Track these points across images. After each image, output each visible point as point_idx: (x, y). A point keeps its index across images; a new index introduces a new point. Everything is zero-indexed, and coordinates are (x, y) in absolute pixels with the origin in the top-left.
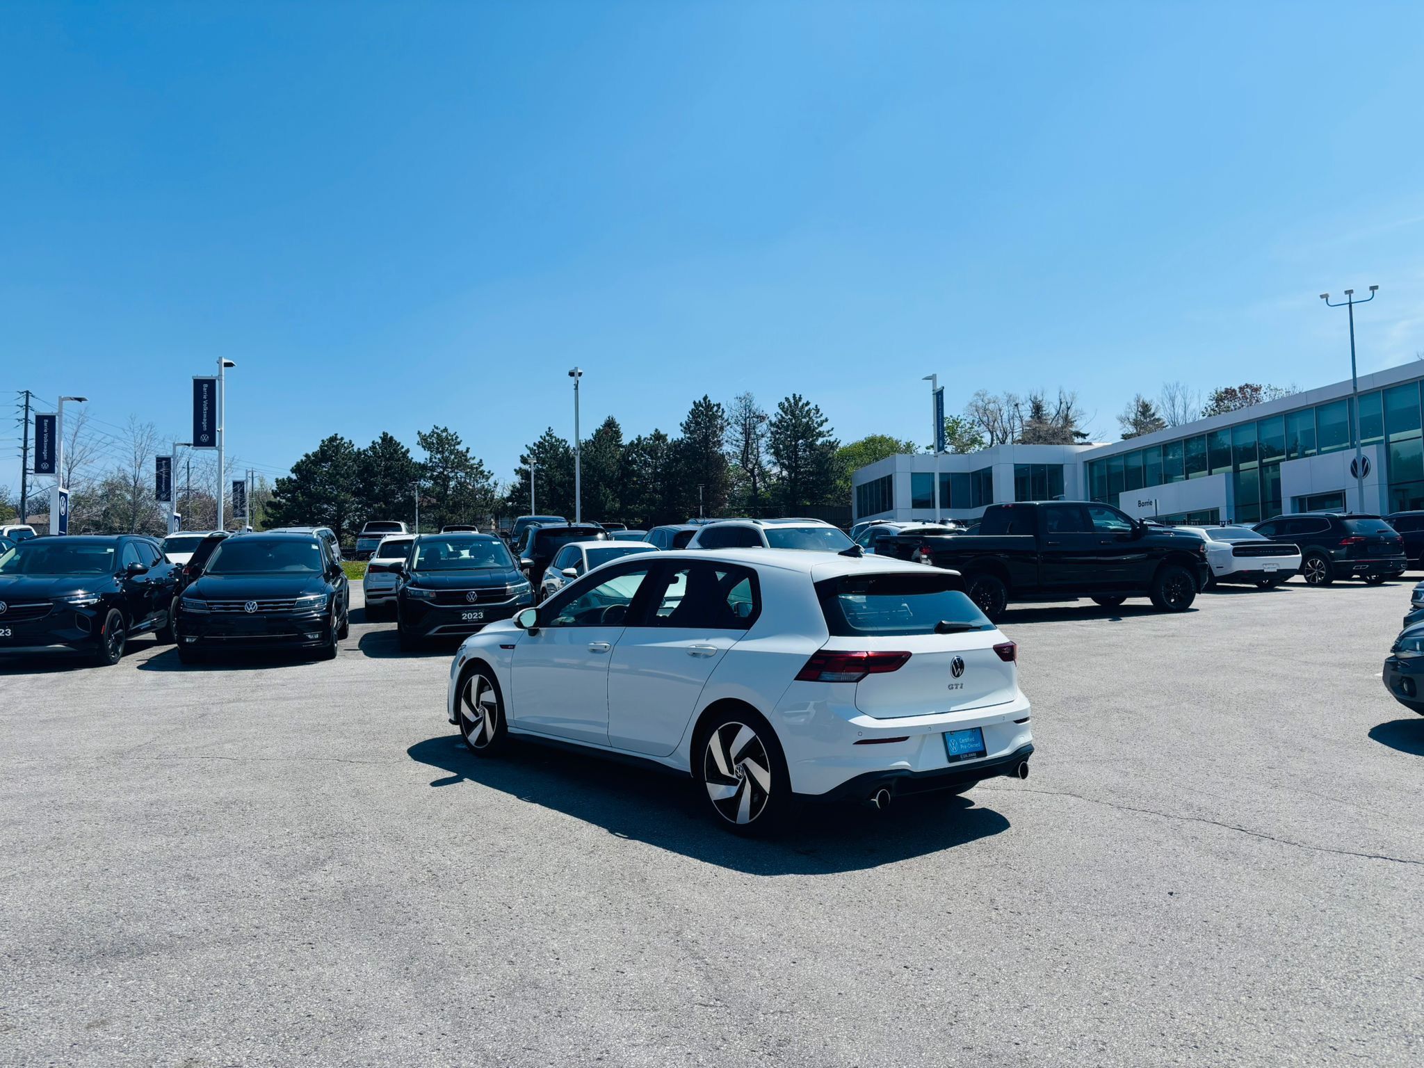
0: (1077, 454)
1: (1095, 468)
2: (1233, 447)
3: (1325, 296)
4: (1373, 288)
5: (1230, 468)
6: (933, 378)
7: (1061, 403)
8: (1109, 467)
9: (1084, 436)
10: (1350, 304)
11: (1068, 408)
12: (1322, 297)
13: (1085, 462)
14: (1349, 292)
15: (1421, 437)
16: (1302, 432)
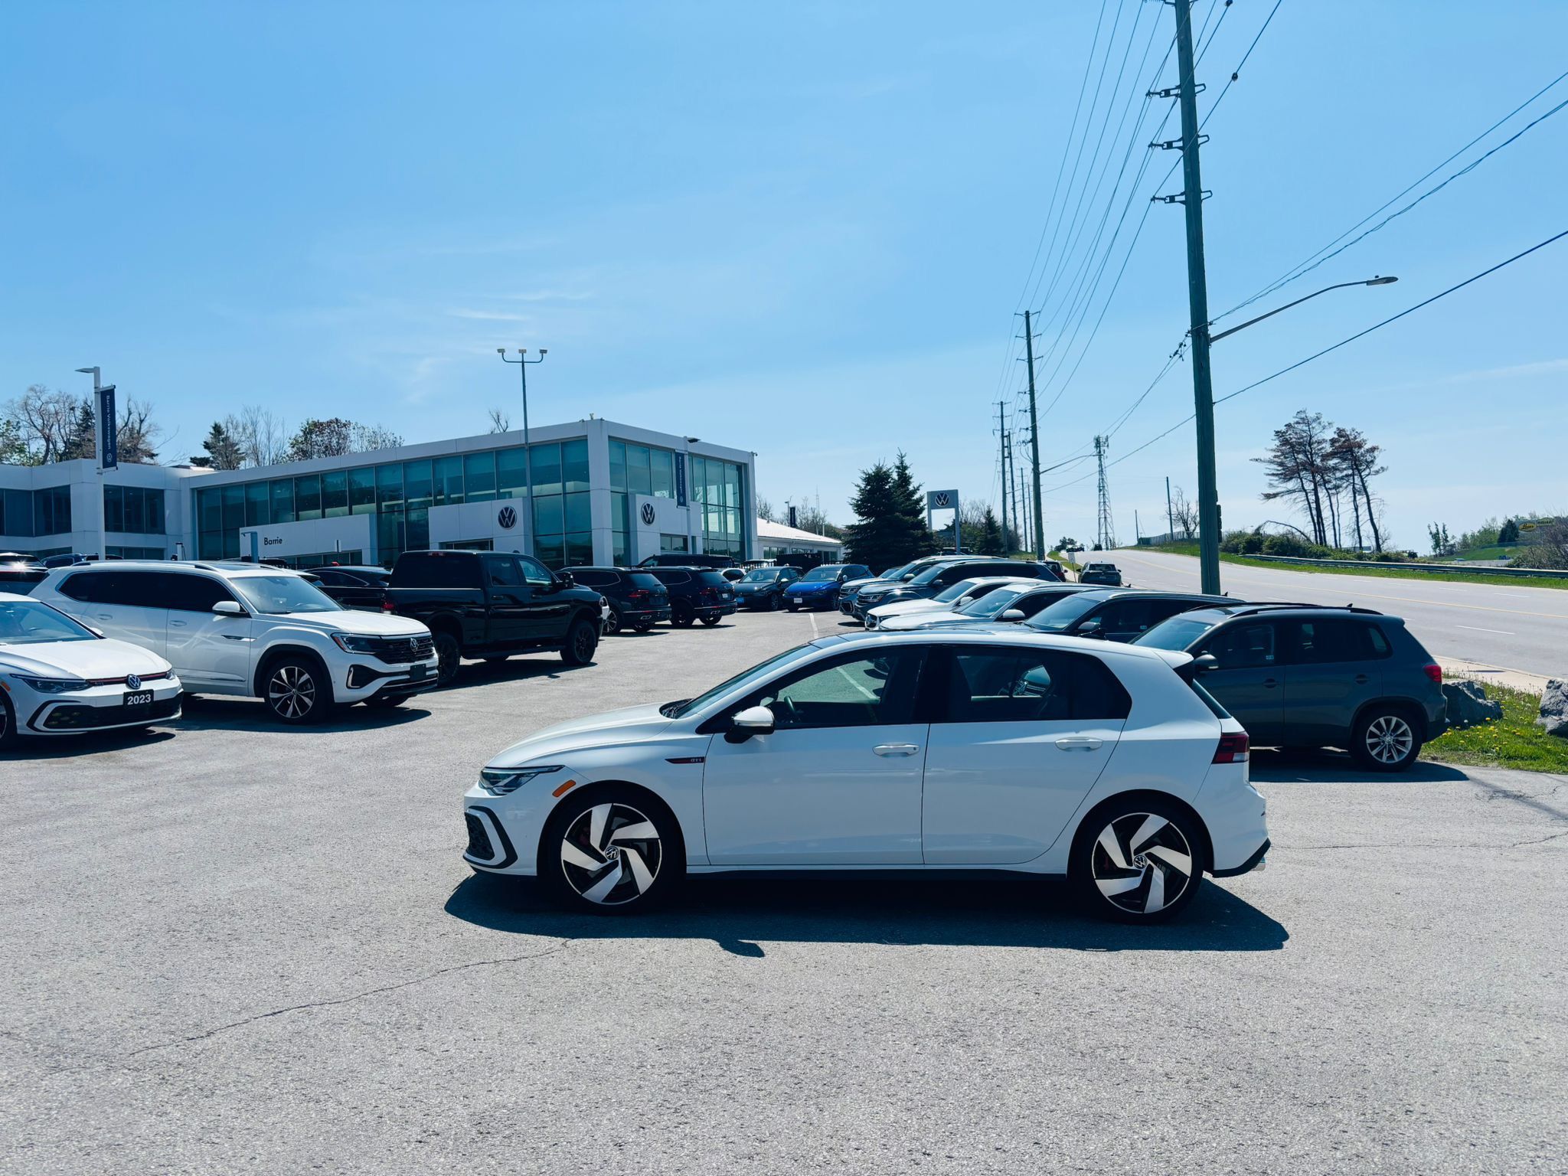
0: (181, 479)
1: (204, 497)
2: (378, 488)
3: (502, 351)
4: (543, 352)
5: (374, 506)
6: (96, 371)
7: (130, 413)
8: (224, 498)
9: (152, 456)
10: (523, 362)
11: (142, 421)
12: (499, 351)
13: (193, 490)
14: (523, 352)
15: (561, 494)
16: (450, 480)
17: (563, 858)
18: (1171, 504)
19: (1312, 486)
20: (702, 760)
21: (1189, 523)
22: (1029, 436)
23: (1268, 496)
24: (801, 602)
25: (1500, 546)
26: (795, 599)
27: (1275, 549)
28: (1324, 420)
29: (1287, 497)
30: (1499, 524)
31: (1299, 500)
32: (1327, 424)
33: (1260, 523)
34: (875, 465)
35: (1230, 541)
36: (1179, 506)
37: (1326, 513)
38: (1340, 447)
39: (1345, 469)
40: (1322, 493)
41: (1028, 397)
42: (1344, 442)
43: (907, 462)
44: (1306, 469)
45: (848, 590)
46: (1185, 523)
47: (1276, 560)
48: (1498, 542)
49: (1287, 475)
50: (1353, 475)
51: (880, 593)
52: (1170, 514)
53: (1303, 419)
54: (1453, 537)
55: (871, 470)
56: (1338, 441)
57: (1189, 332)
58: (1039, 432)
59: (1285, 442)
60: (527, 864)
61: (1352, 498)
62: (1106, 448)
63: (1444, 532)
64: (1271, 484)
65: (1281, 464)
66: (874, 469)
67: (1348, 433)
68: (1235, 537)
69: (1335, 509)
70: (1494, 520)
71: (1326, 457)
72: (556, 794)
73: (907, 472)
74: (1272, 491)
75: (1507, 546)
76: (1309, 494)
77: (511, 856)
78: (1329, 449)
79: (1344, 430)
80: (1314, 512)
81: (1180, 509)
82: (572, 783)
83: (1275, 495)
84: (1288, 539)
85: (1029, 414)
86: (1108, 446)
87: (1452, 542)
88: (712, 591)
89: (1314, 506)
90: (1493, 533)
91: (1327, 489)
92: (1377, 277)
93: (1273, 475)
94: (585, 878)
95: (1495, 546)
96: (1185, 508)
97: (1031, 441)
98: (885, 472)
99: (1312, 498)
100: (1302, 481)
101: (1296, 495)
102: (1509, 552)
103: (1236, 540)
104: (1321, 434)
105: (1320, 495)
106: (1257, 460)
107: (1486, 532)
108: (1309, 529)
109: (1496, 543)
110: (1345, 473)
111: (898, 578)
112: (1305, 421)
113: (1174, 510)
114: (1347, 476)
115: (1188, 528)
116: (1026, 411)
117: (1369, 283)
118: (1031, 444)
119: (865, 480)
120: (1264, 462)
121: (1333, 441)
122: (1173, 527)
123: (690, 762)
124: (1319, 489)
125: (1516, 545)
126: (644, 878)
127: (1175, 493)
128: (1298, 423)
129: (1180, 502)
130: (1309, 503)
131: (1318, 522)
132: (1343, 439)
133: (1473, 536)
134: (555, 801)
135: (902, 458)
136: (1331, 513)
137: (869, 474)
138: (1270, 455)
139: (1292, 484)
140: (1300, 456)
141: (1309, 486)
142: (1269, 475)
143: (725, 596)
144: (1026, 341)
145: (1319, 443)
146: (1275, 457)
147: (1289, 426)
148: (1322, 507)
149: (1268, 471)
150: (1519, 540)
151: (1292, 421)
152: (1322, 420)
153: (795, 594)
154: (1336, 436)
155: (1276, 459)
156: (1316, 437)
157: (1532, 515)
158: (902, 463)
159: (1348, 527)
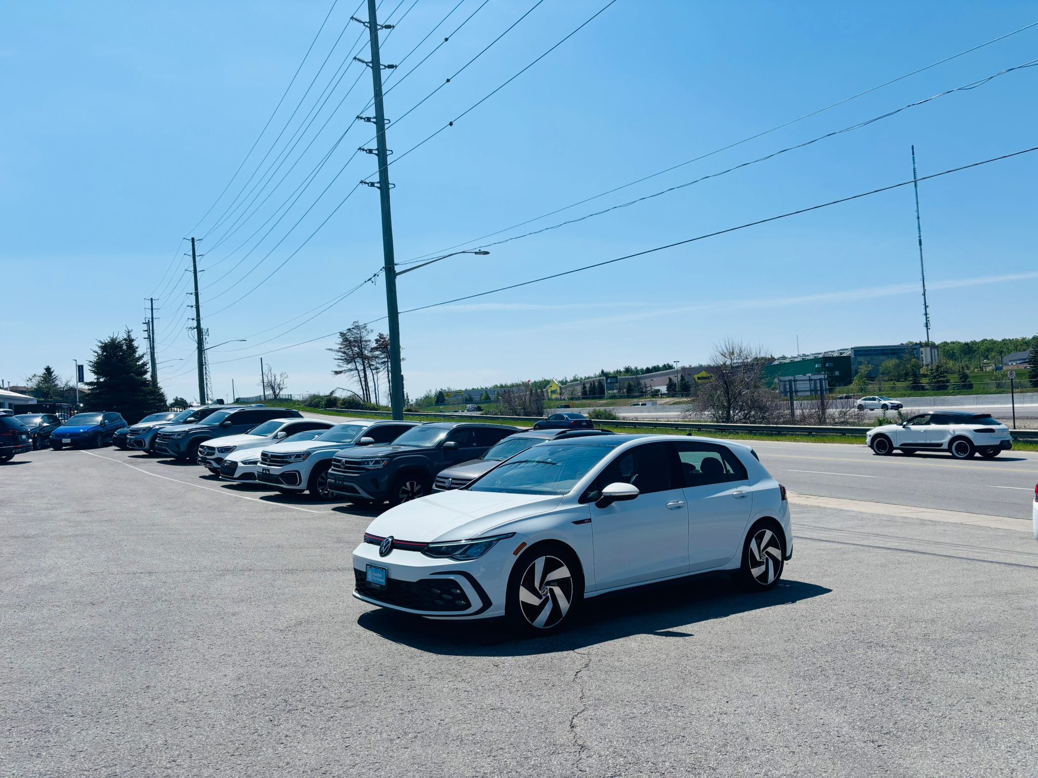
17: (521, 599)
18: (264, 376)
19: (362, 368)
20: (590, 520)
21: (275, 388)
22: (195, 324)
23: (337, 373)
24: (70, 442)
25: (436, 405)
26: (63, 440)
27: (346, 405)
28: (369, 327)
29: (348, 374)
30: (433, 393)
31: (355, 375)
32: (370, 330)
33: (333, 390)
34: (109, 337)
35: (313, 400)
36: (269, 377)
37: (371, 384)
38: (382, 344)
39: (383, 358)
40: (368, 372)
41: (193, 297)
42: (383, 342)
43: (133, 336)
44: (358, 357)
45: (140, 430)
46: (273, 388)
47: (347, 412)
48: (436, 403)
49: (350, 360)
50: (388, 362)
51: (184, 431)
52: (263, 383)
53: (356, 326)
54: (412, 400)
55: (107, 340)
56: (380, 341)
57: (383, 268)
58: (202, 322)
59: (346, 340)
60: (498, 608)
61: (387, 376)
62: (207, 336)
63: (407, 396)
64: (339, 365)
65: (344, 353)
66: (109, 340)
67: (385, 337)
68: (316, 398)
69: (376, 381)
70: (430, 391)
71: (373, 350)
72: (515, 553)
73: (133, 343)
74: (340, 369)
75: (441, 405)
76: (360, 372)
77: (487, 603)
78: (374, 345)
79: (383, 335)
80: (363, 383)
81: (270, 379)
82: (524, 544)
83: (340, 372)
84: (353, 399)
85: (194, 309)
86: (208, 335)
87: (411, 403)
88: (14, 433)
89: (363, 379)
90: (431, 398)
91: (371, 369)
92: (480, 250)
93: (339, 359)
94: (533, 611)
95: (433, 405)
96: (273, 379)
97: (197, 327)
98: (119, 342)
99: (362, 375)
100: (356, 364)
101: (352, 372)
102: (443, 408)
103: (317, 400)
104: (367, 336)
105: (367, 373)
106: (330, 350)
107: (427, 398)
108: (360, 393)
109: (434, 404)
110: (383, 360)
111: (182, 421)
112: (357, 327)
113: (266, 380)
114: (384, 362)
115: (275, 392)
116: (192, 307)
117: (476, 253)
118: (196, 330)
119: (101, 347)
120: (334, 351)
121: (377, 341)
122: (265, 391)
123: (585, 523)
124: (367, 369)
125: (445, 405)
126: (564, 604)
127: (267, 369)
128: (353, 328)
129: (269, 375)
130: (360, 378)
131: (366, 388)
132: (382, 340)
133: (421, 400)
134: (514, 559)
135: (129, 332)
136: (374, 384)
137: (105, 343)
138: (337, 347)
139: (350, 366)
140: (356, 349)
141: (360, 367)
142: (336, 359)
143: (24, 437)
144: (192, 258)
145: (366, 341)
146: (340, 348)
147: (349, 330)
148: (368, 380)
149: (337, 357)
150: (446, 402)
151: (351, 327)
152: (367, 328)
153: (64, 435)
154: (379, 338)
155: (341, 350)
156: (364, 338)
157: (449, 389)
158: (129, 336)
159: (385, 392)
